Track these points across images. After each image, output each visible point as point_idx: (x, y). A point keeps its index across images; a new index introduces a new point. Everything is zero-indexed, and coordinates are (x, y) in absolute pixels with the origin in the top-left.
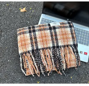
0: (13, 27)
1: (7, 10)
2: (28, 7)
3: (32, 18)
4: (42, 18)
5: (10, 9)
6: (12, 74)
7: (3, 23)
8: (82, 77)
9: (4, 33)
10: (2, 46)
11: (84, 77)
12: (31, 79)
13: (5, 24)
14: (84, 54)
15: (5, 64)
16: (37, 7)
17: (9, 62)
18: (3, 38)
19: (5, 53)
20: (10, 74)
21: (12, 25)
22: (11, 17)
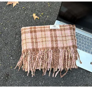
1: (22, 14)
5: (26, 12)
7: (18, 26)
13: (20, 27)
16: (52, 13)
18: (17, 40)
20: (21, 76)
22: (26, 20)
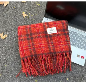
0: (17, 28)
2: (32, 10)
3: (35, 21)
5: (15, 11)
6: (13, 71)
9: (9, 33)
10: (6, 45)
12: (30, 77)
14: (81, 58)
15: (8, 62)
16: (40, 11)
19: (8, 52)
21: (16, 26)
22: (16, 18)
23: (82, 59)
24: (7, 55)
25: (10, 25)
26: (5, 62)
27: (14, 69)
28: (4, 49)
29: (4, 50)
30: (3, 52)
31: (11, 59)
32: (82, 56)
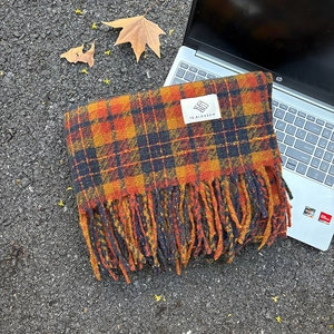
0: (90, 85)
2: (153, 11)
3: (164, 60)
4: (182, 64)
5: (85, 12)
6: (73, 255)
7: (55, 67)
8: (315, 305)
9: (56, 105)
10: (47, 154)
11: (319, 305)
12: (136, 283)
15: (53, 220)
17: (66, 214)
18: (53, 123)
19: (54, 182)
20: (66, 255)
21: (86, 79)
23: (324, 224)
24: (48, 192)
25: (62, 72)
26: (41, 221)
27: (74, 250)
28: (39, 168)
29: (36, 172)
30: (32, 183)
31: (66, 209)
32: (322, 213)
